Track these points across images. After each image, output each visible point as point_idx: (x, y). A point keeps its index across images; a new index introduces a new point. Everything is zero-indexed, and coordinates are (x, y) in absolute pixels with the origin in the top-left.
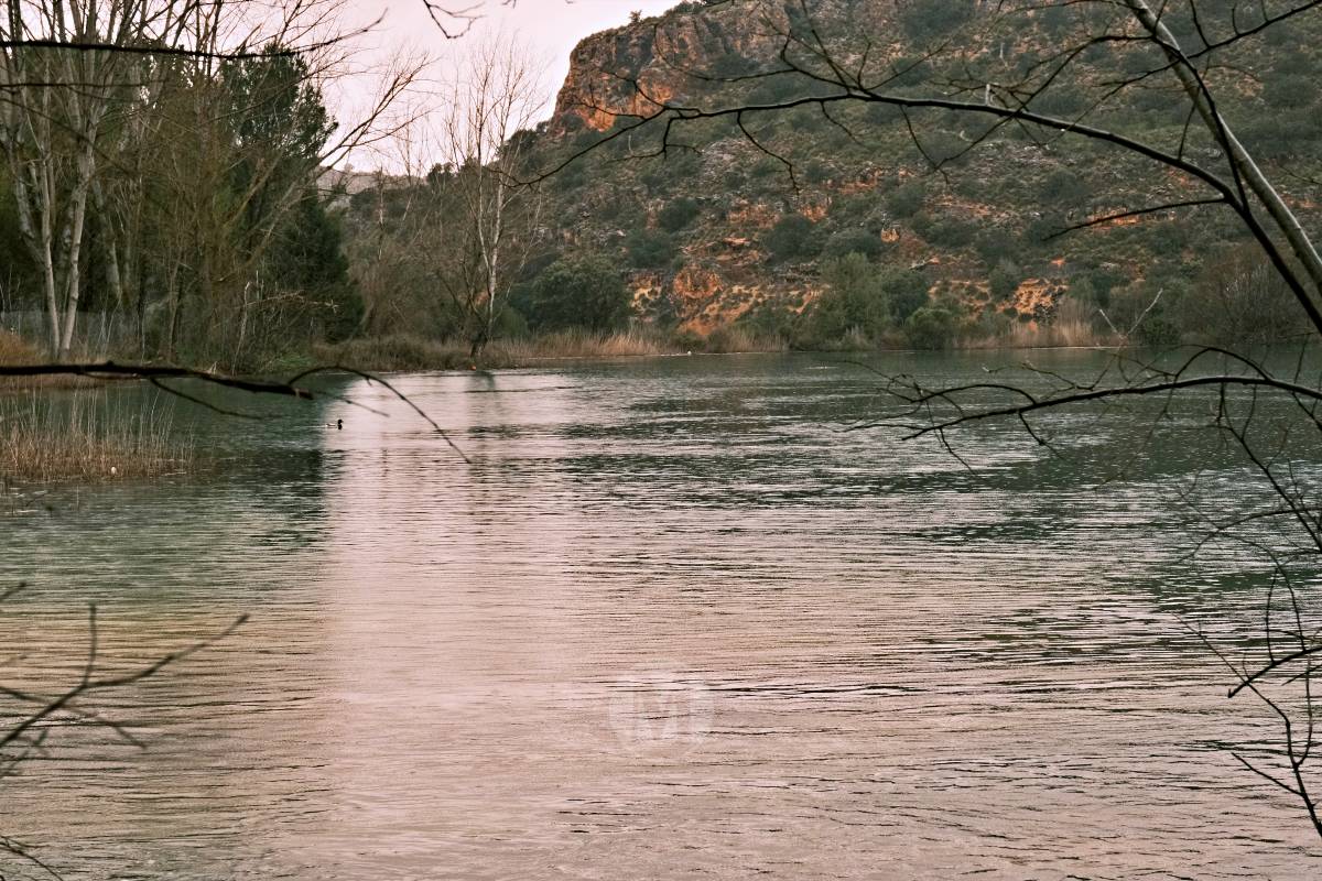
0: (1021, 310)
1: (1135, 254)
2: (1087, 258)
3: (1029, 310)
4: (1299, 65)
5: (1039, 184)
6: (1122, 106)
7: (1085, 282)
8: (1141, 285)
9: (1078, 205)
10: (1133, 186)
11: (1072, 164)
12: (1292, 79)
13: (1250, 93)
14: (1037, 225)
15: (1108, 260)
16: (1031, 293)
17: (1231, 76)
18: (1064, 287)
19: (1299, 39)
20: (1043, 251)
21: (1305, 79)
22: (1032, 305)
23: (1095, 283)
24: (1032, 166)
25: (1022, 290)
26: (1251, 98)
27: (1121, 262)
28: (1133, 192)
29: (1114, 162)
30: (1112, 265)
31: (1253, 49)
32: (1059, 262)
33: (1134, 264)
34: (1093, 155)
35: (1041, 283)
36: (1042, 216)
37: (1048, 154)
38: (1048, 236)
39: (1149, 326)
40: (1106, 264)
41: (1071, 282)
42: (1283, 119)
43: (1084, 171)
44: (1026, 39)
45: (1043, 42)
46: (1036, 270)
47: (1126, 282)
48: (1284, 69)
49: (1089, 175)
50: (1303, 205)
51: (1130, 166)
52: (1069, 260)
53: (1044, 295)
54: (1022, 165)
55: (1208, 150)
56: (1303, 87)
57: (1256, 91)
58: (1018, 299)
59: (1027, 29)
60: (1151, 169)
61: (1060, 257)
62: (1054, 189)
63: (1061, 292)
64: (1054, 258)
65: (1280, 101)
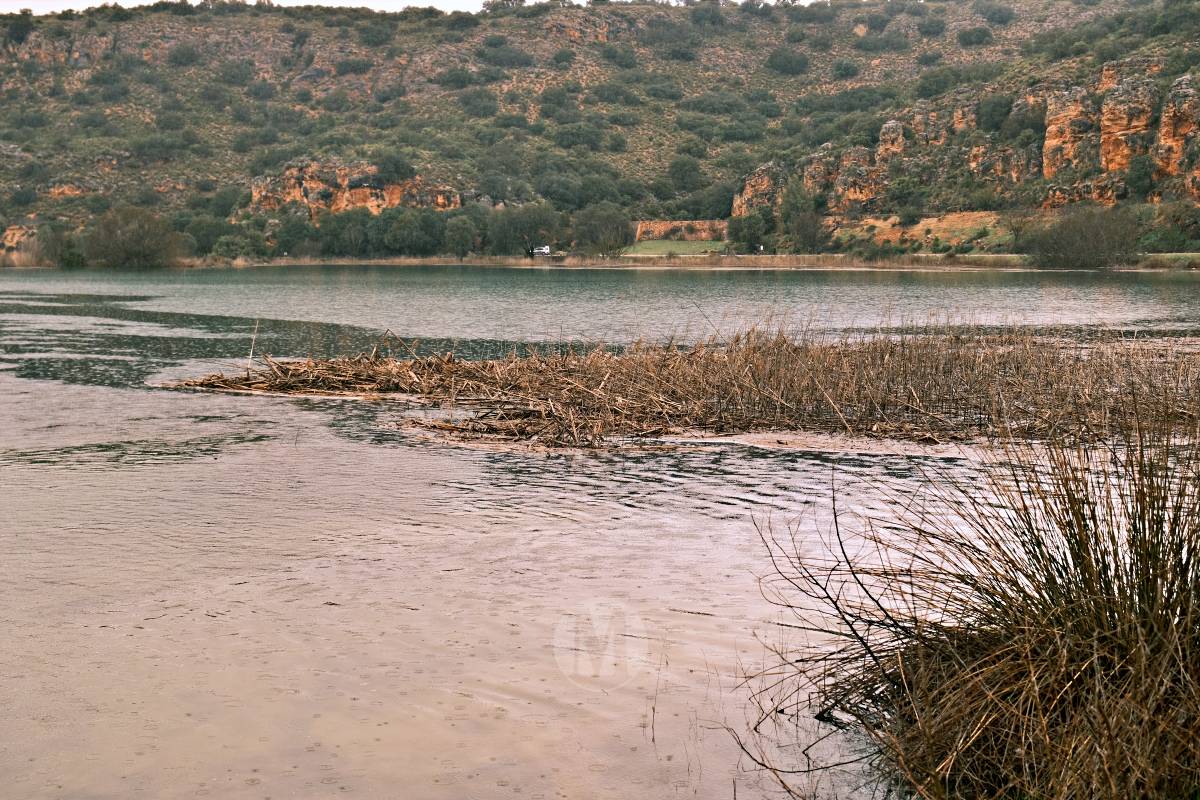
0: (8, 244)
1: (79, 212)
2: (50, 214)
3: (13, 244)
4: (177, 106)
5: (19, 169)
6: (72, 124)
7: (47, 228)
8: (82, 231)
9: (43, 181)
10: (77, 172)
11: (39, 157)
12: (170, 113)
13: (148, 120)
14: (18, 193)
15: (63, 215)
16: (14, 234)
17: (137, 110)
18: (35, 231)
19: (176, 91)
20: (21, 208)
21: (179, 114)
22: (15, 240)
23: (54, 229)
24: (15, 157)
25: (8, 232)
26: (148, 123)
27: (70, 217)
28: (77, 175)
29: (66, 157)
30: (65, 218)
31: (150, 94)
32: (32, 216)
33: (78, 218)
34: (53, 152)
35: (21, 228)
36: (22, 188)
37: (24, 150)
38: (23, 201)
39: (67, 255)
40: (61, 218)
41: (39, 227)
42: (167, 137)
43: (47, 161)
44: (12, 80)
45: (23, 82)
46: (19, 220)
47: (73, 229)
48: (167, 107)
49: (50, 164)
50: (178, 187)
51: (75, 160)
52: (38, 215)
53: (23, 235)
54: (8, 156)
55: (122, 152)
56: (179, 119)
57: (152, 119)
58: (6, 238)
59: (13, 74)
60: (88, 162)
61: (32, 213)
62: (28, 172)
63: (33, 234)
64: (29, 213)
65: (165, 125)
